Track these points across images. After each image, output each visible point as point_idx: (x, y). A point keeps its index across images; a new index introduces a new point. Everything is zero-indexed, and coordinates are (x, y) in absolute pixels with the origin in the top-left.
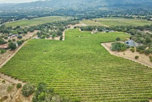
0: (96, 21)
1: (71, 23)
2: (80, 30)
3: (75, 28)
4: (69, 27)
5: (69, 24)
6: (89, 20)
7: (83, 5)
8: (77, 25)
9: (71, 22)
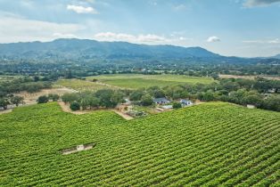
0: (95, 80)
1: (25, 89)
2: (66, 108)
3: (42, 100)
4: (17, 101)
5: (18, 91)
6: (73, 80)
7: (51, 55)
8: (46, 92)
9: (27, 84)
